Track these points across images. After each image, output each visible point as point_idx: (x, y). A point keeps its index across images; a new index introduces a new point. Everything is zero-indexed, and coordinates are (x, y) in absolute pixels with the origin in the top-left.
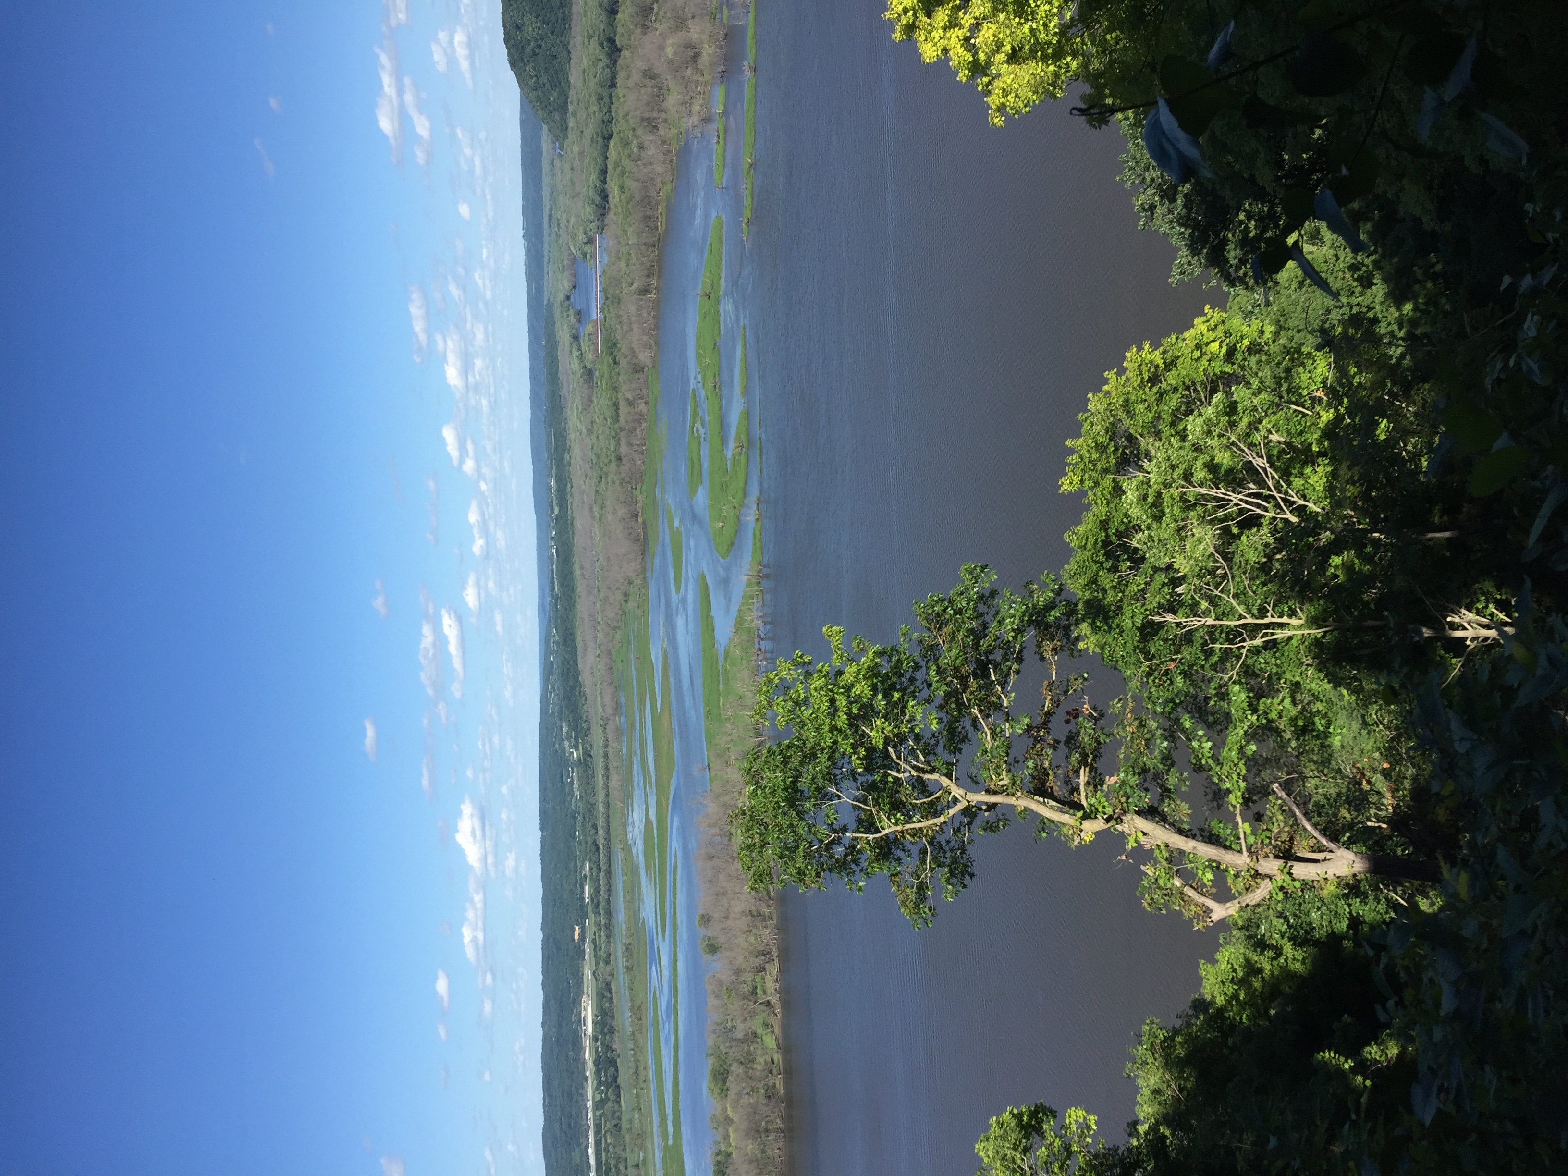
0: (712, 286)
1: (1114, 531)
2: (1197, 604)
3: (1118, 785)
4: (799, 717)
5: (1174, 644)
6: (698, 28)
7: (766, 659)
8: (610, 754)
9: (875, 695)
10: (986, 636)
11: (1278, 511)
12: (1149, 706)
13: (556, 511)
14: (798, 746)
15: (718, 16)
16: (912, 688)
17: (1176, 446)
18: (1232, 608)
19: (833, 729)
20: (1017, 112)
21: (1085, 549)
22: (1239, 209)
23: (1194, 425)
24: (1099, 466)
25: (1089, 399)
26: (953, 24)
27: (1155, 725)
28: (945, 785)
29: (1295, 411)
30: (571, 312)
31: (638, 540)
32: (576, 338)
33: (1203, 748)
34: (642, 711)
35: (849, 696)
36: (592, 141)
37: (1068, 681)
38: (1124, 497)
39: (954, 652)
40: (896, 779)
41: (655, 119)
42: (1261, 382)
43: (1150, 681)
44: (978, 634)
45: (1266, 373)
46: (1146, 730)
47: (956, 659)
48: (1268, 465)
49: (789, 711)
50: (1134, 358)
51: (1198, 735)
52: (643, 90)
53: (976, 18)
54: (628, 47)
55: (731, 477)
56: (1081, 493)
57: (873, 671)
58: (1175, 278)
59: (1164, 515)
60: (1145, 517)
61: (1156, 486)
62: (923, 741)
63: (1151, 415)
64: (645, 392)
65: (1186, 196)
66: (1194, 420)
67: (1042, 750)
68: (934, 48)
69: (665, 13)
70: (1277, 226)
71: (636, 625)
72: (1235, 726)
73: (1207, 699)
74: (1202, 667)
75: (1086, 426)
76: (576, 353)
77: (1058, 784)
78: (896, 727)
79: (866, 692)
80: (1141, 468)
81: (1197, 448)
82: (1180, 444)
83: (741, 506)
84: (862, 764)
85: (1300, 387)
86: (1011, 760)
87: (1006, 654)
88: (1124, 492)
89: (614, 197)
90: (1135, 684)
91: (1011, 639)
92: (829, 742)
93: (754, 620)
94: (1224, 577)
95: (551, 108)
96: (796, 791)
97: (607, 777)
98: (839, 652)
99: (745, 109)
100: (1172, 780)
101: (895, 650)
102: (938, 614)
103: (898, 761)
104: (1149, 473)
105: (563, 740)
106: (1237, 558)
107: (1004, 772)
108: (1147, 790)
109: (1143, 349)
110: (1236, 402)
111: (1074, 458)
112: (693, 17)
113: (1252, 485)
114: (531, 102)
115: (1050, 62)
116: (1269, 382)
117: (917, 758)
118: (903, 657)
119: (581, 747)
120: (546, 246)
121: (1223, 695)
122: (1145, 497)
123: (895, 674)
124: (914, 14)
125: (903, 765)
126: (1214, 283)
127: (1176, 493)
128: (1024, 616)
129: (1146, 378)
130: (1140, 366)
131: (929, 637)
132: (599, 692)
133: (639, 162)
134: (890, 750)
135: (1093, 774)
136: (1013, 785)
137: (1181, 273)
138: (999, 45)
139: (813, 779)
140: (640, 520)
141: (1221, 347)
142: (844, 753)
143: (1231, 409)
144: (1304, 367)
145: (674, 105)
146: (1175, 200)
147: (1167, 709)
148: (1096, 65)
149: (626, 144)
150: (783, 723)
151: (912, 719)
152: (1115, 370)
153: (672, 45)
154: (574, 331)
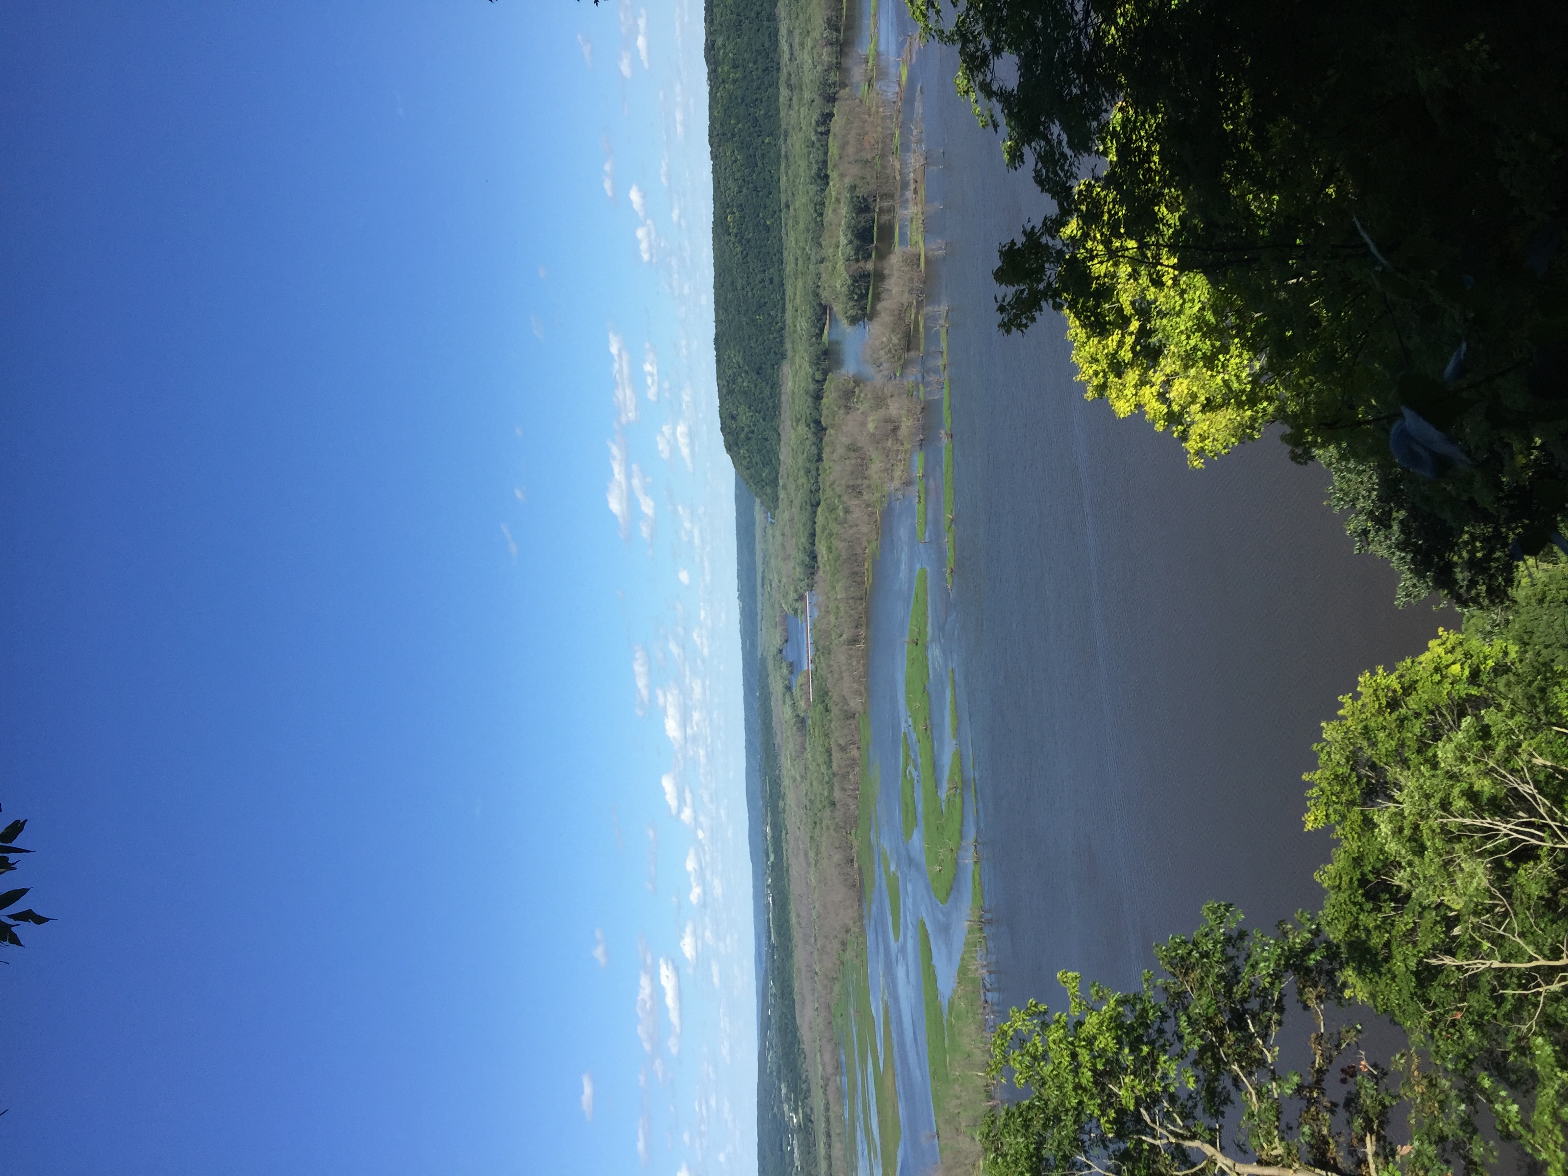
0: (919, 633)
1: (1370, 868)
2: (1478, 945)
3: (1412, 1156)
4: (1038, 1074)
5: (1458, 991)
6: (896, 405)
7: (993, 1012)
8: (832, 1119)
9: (1121, 1049)
10: (1238, 982)
11: (1556, 840)
12: (1438, 1062)
13: (772, 859)
14: (1039, 1107)
15: (915, 393)
16: (1162, 1041)
17: (1427, 774)
18: (1520, 949)
19: (1078, 1087)
20: (1216, 455)
21: (1340, 889)
22: (1463, 532)
23: (1445, 752)
24: (1344, 798)
25: (1323, 728)
26: (1143, 382)
27: (1448, 1084)
28: (1209, 1154)
29: (1558, 732)
30: (784, 665)
31: (854, 886)
32: (789, 688)
33: (1509, 1112)
34: (864, 1070)
35: (1092, 1050)
36: (801, 509)
37: (1339, 1033)
38: (1377, 830)
39: (1205, 1000)
40: (1152, 1146)
41: (859, 485)
42: (1514, 703)
43: (1436, 1033)
44: (1231, 979)
45: (1518, 691)
46: (1438, 1091)
47: (1209, 1007)
48: (1535, 791)
49: (1027, 1067)
50: (1368, 683)
51: (1500, 1096)
52: (847, 462)
53: (1167, 375)
54: (833, 426)
55: (947, 819)
56: (1329, 828)
57: (1116, 1023)
58: (1400, 600)
59: (1426, 849)
60: (1403, 852)
61: (1411, 818)
62: (1179, 1103)
63: (1393, 743)
64: (856, 738)
65: (1401, 522)
66: (1444, 746)
67: (1318, 1114)
68: (1127, 404)
69: (866, 395)
70: (1505, 545)
71: (855, 976)
72: (1544, 1084)
73: (1505, 1054)
74: (1494, 1016)
75: (1323, 757)
76: (789, 701)
77: (1342, 1154)
78: (1146, 1085)
79: (1111, 1045)
80: (1391, 798)
81: (1452, 776)
82: (1432, 772)
83: (959, 849)
84: (1112, 1128)
85: (1558, 708)
86: (1283, 1126)
87: (1264, 1002)
88: (1376, 825)
89: (822, 557)
90: (1417, 1037)
91: (1267, 985)
92: (1074, 1102)
93: (978, 969)
94: (1506, 914)
95: (763, 484)
96: (1041, 1159)
97: (829, 1146)
98: (1077, 1000)
99: (944, 471)
100: (1477, 1150)
101: (1138, 998)
102: (1182, 958)
103: (1154, 1126)
104: (1401, 803)
105: (781, 1102)
106: (1517, 891)
107: (1276, 1140)
108: (1447, 1162)
109: (1377, 674)
110: (1488, 726)
111: (1314, 792)
112: (892, 396)
113: (1521, 814)
114: (745, 479)
115: (1246, 408)
116: (1523, 703)
117: (1173, 1122)
118: (1149, 1006)
119: (800, 1111)
120: (759, 606)
121: (1524, 1050)
122: (1401, 830)
123: (1141, 1024)
124: (1105, 376)
125: (1159, 1130)
126: (1444, 604)
127: (1435, 824)
128: (1280, 959)
129: (1384, 703)
130: (1375, 691)
131: (1175, 983)
132: (818, 1049)
133: (846, 525)
134: (1142, 1111)
135: (1382, 1142)
136: (1289, 1154)
137: (1407, 596)
138: (1194, 397)
139: (1059, 1145)
140: (856, 865)
141: (1463, 668)
142: (1091, 1115)
143: (1484, 732)
144: (1560, 686)
145: (876, 473)
146: (1391, 527)
147: (1460, 1066)
148: (1292, 407)
149: (832, 509)
150: (1022, 1081)
151: (1165, 1076)
152: (1350, 694)
153: (873, 420)
154: (786, 682)
